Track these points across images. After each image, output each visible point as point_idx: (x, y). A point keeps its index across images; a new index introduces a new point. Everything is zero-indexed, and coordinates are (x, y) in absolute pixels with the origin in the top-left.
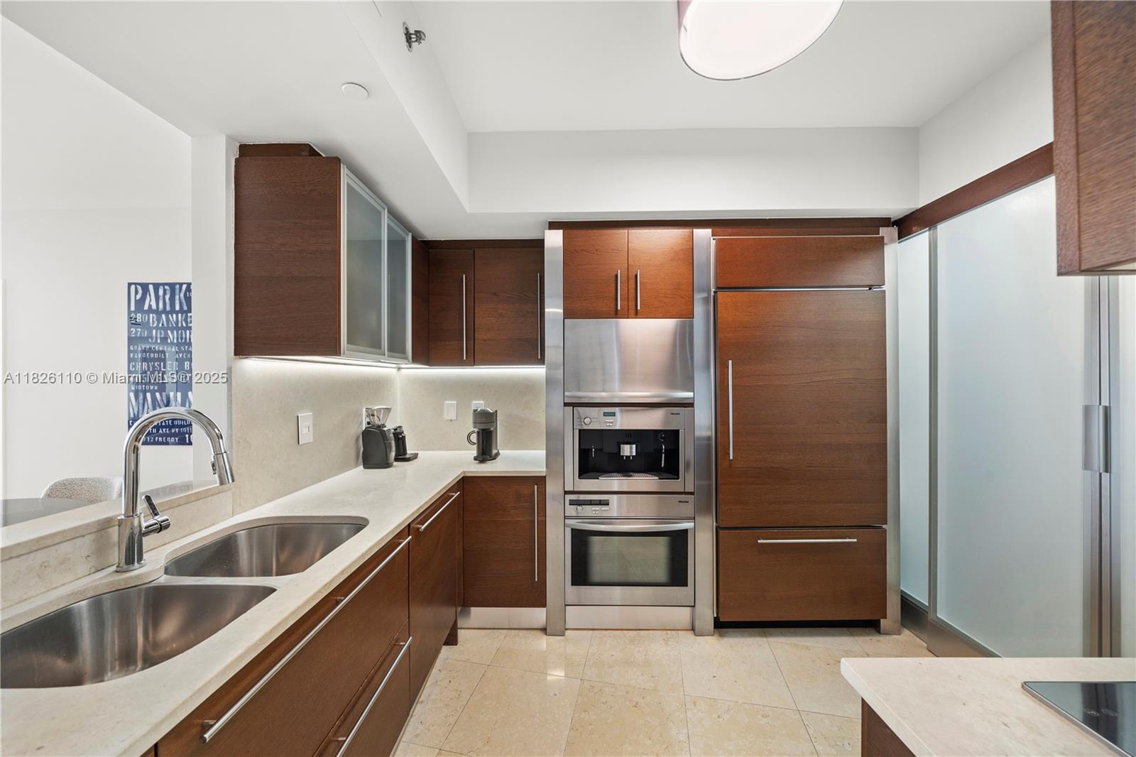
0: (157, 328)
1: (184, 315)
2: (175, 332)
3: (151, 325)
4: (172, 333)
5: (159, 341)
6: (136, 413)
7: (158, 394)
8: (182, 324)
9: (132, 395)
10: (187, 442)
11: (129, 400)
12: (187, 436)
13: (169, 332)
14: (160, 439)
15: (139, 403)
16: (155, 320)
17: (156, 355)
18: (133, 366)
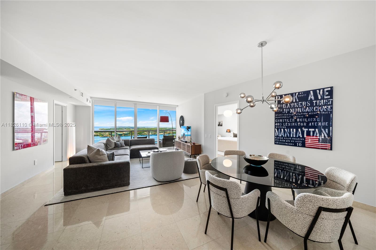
0: (286, 108)
1: (297, 103)
2: (293, 109)
3: (284, 108)
4: (292, 109)
5: (287, 112)
6: (277, 135)
7: (286, 130)
8: (296, 106)
9: (276, 129)
10: (298, 146)
11: (275, 131)
12: (298, 144)
13: (291, 109)
14: (286, 144)
15: (278, 132)
16: (285, 106)
17: (286, 117)
18: (277, 121)
